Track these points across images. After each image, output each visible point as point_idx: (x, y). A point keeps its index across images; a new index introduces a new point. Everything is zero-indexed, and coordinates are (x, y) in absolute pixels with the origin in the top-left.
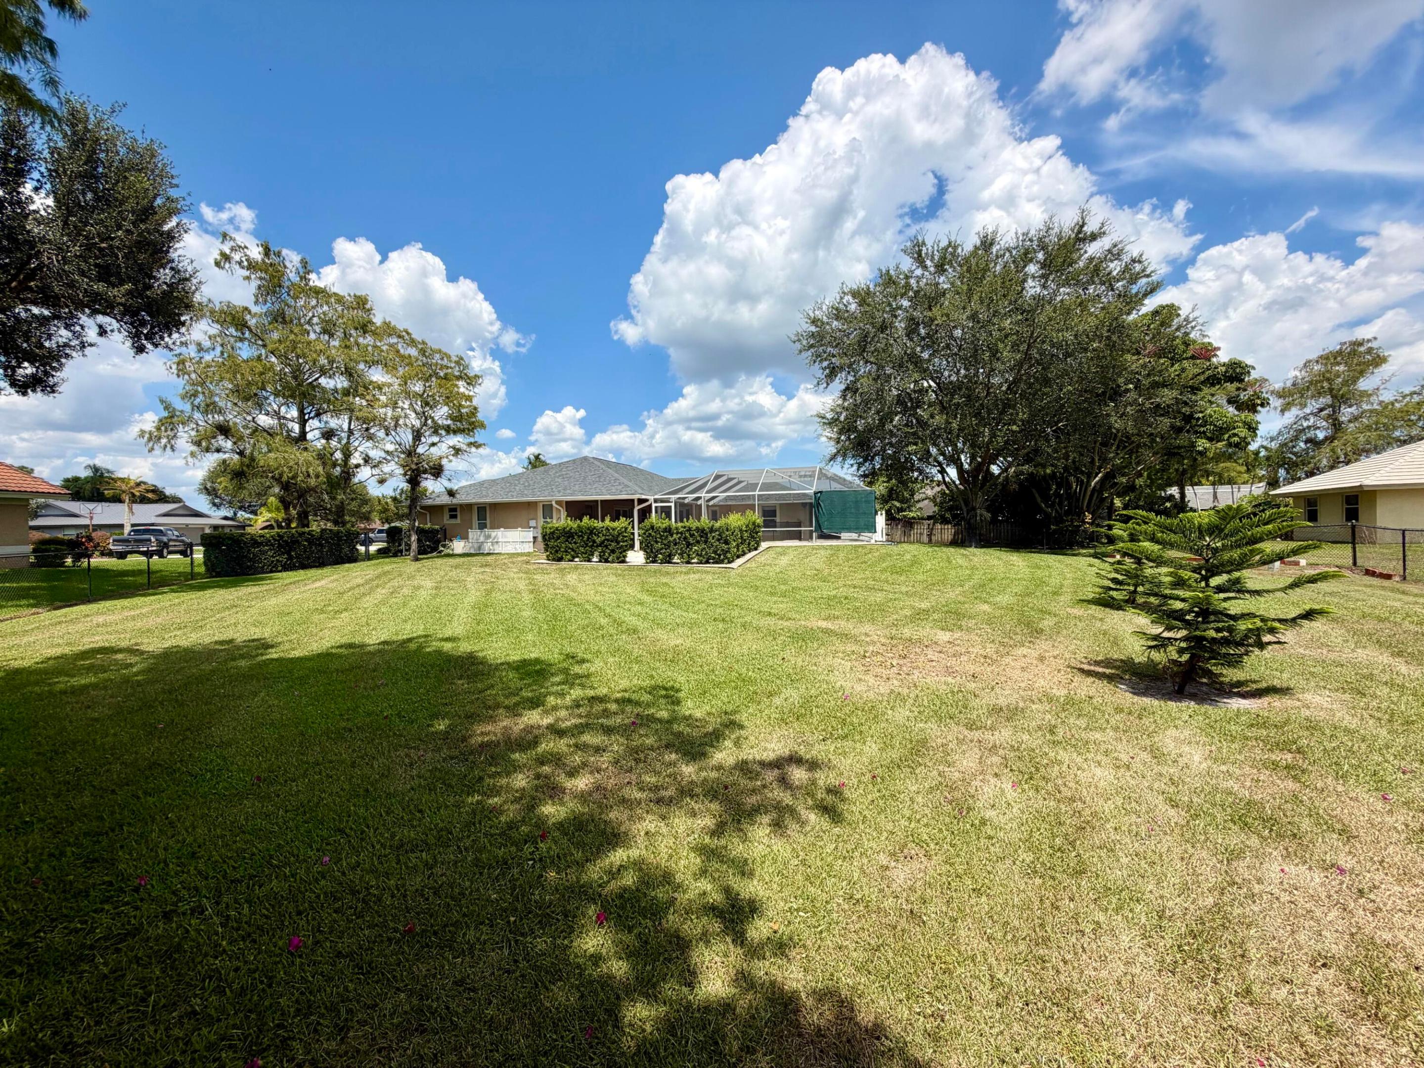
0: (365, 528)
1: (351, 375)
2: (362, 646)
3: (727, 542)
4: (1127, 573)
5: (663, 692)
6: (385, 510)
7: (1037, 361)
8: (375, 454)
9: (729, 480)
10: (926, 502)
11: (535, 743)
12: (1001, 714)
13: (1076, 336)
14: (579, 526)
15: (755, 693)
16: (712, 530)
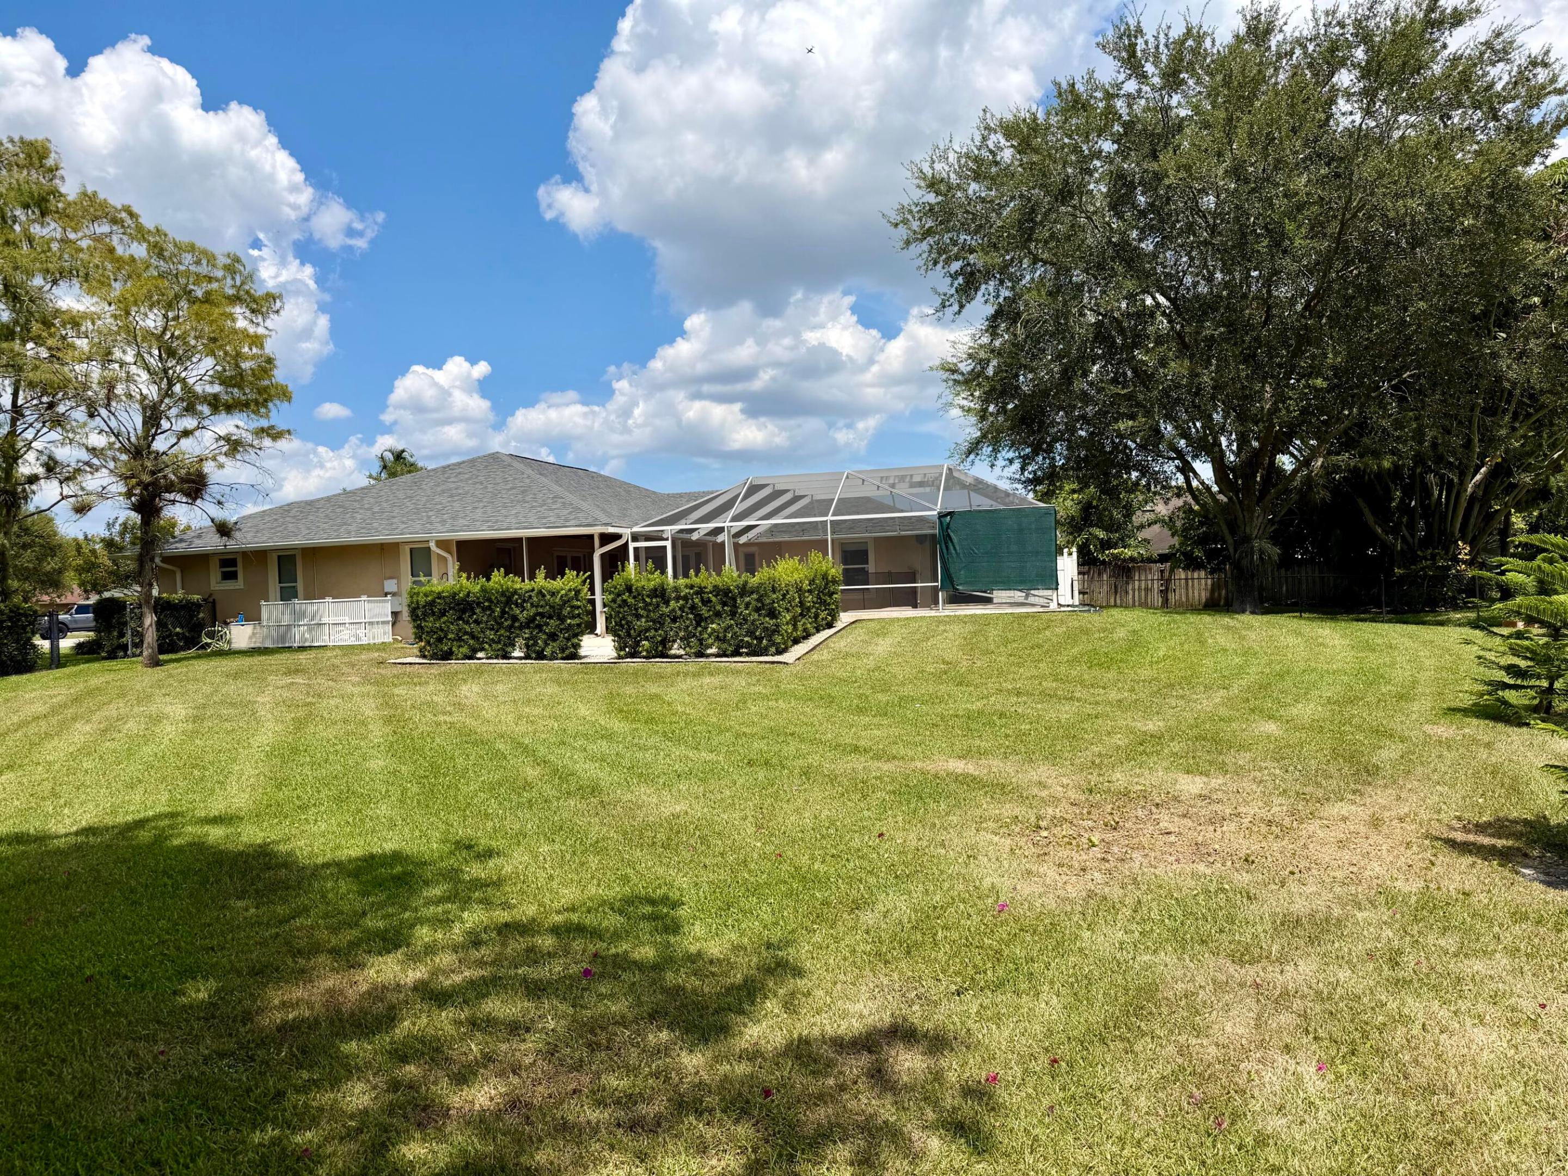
0: (52, 604)
1: (16, 298)
2: (42, 838)
3: (773, 614)
4: (1533, 655)
5: (648, 909)
6: (90, 566)
7: (1359, 253)
8: (68, 454)
9: (777, 494)
10: (1156, 528)
11: (390, 1019)
12: (1299, 931)
13: (1430, 206)
14: (483, 590)
15: (825, 903)
16: (744, 590)
